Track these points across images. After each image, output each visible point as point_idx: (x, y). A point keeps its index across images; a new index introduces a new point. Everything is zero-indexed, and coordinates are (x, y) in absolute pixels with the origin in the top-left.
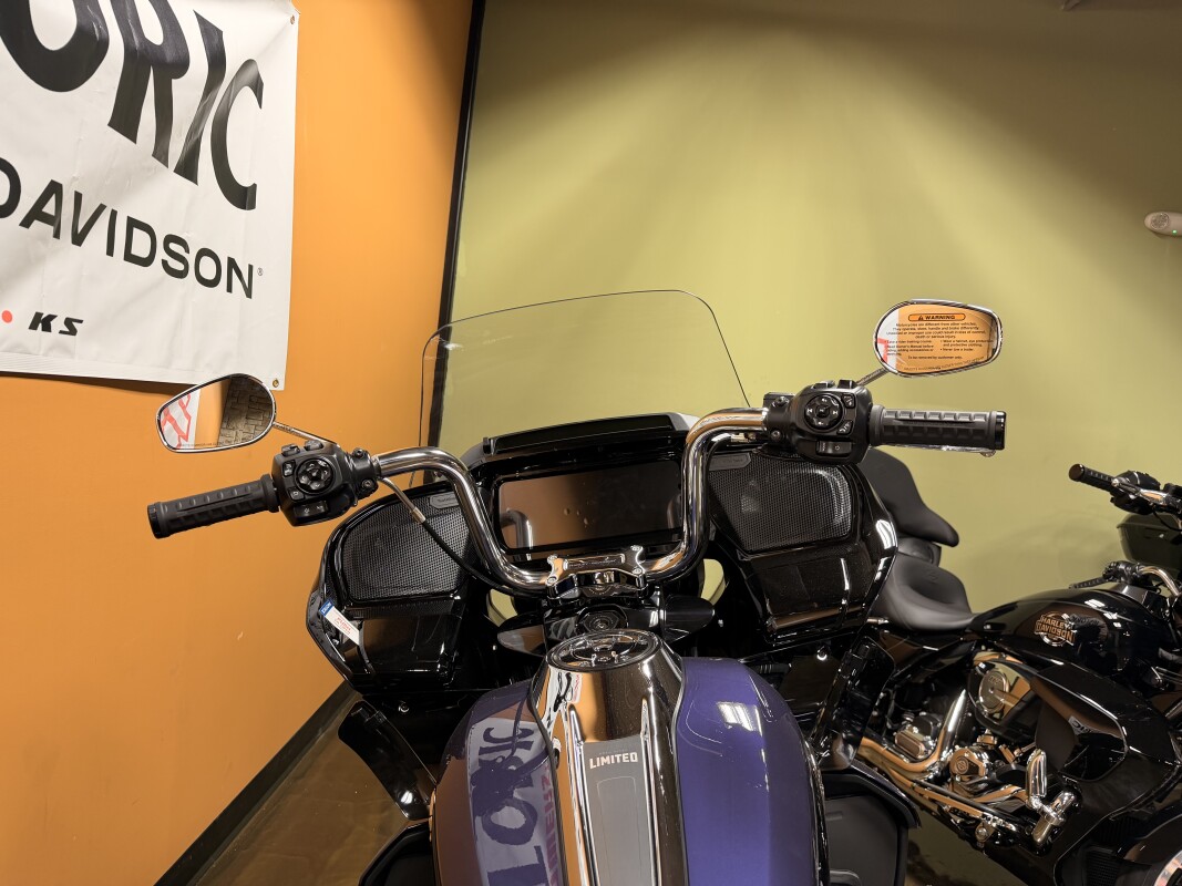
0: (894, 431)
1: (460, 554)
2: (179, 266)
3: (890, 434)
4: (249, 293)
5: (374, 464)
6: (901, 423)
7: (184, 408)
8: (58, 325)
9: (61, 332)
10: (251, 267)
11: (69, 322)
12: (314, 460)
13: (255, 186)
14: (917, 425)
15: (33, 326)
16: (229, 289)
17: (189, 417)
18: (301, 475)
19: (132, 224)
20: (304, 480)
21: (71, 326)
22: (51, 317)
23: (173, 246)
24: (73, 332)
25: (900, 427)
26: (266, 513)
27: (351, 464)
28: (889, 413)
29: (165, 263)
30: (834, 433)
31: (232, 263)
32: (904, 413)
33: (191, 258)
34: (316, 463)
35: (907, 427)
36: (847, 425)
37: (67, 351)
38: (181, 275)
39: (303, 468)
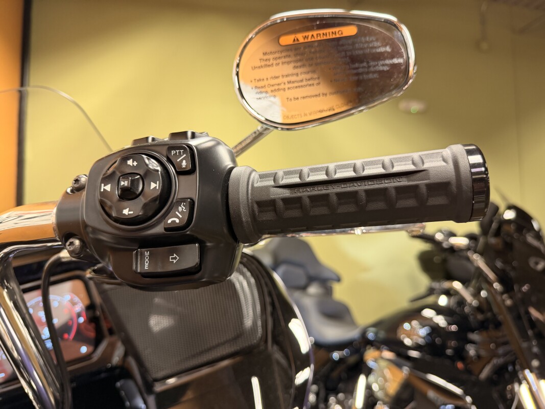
0: (275, 210)
3: (269, 216)
6: (286, 193)
14: (316, 191)
25: (285, 200)
28: (262, 177)
30: (159, 229)
32: (288, 173)
35: (299, 199)
36: (182, 208)
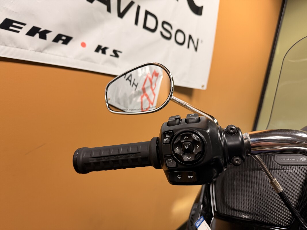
1: (293, 202)
2: (168, 35)
4: (196, 49)
5: (245, 141)
7: (153, 90)
8: (109, 52)
9: (111, 55)
10: (198, 40)
11: (115, 52)
12: (188, 133)
13: (202, 7)
15: (97, 50)
16: (188, 47)
17: (154, 95)
18: (176, 145)
19: (147, 13)
20: (177, 150)
21: (116, 54)
22: (106, 48)
23: (166, 26)
24: (117, 56)
26: (151, 168)
27: (223, 139)
29: (161, 33)
31: (190, 37)
33: (173, 32)
34: (190, 136)
37: (114, 64)
38: (169, 39)
39: (179, 139)
